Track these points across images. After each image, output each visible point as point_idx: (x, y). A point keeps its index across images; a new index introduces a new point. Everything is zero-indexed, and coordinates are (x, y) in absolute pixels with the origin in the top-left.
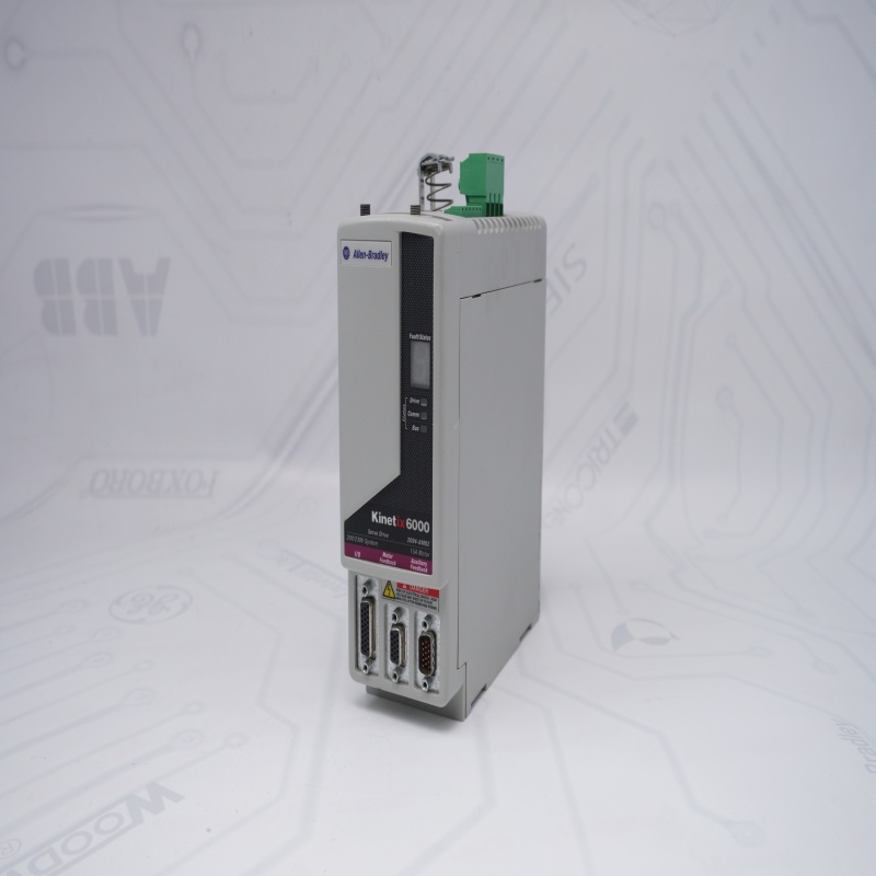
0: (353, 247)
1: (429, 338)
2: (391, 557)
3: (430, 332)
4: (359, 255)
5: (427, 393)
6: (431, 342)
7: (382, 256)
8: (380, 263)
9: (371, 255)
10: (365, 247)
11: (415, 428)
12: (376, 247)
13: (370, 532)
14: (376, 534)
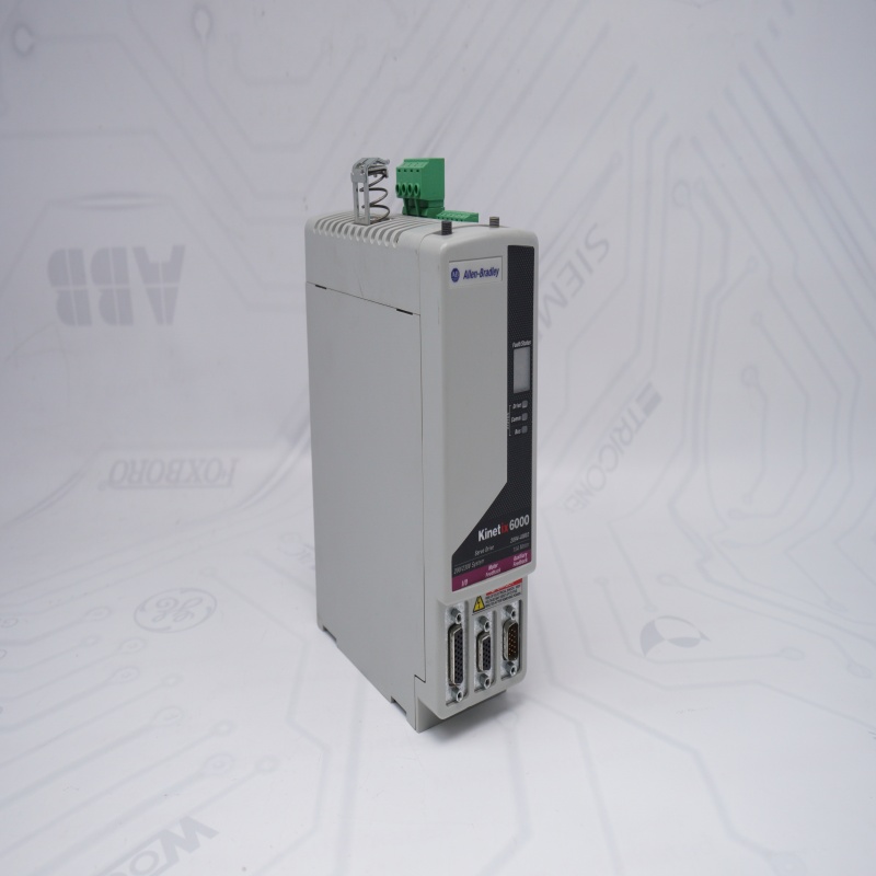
0: (462, 268)
1: (528, 343)
2: (496, 566)
3: (530, 337)
4: (470, 275)
5: (528, 395)
6: (531, 346)
7: (493, 272)
8: (492, 279)
9: (483, 273)
10: (476, 266)
11: (517, 432)
12: (487, 265)
13: (477, 553)
14: (482, 552)
